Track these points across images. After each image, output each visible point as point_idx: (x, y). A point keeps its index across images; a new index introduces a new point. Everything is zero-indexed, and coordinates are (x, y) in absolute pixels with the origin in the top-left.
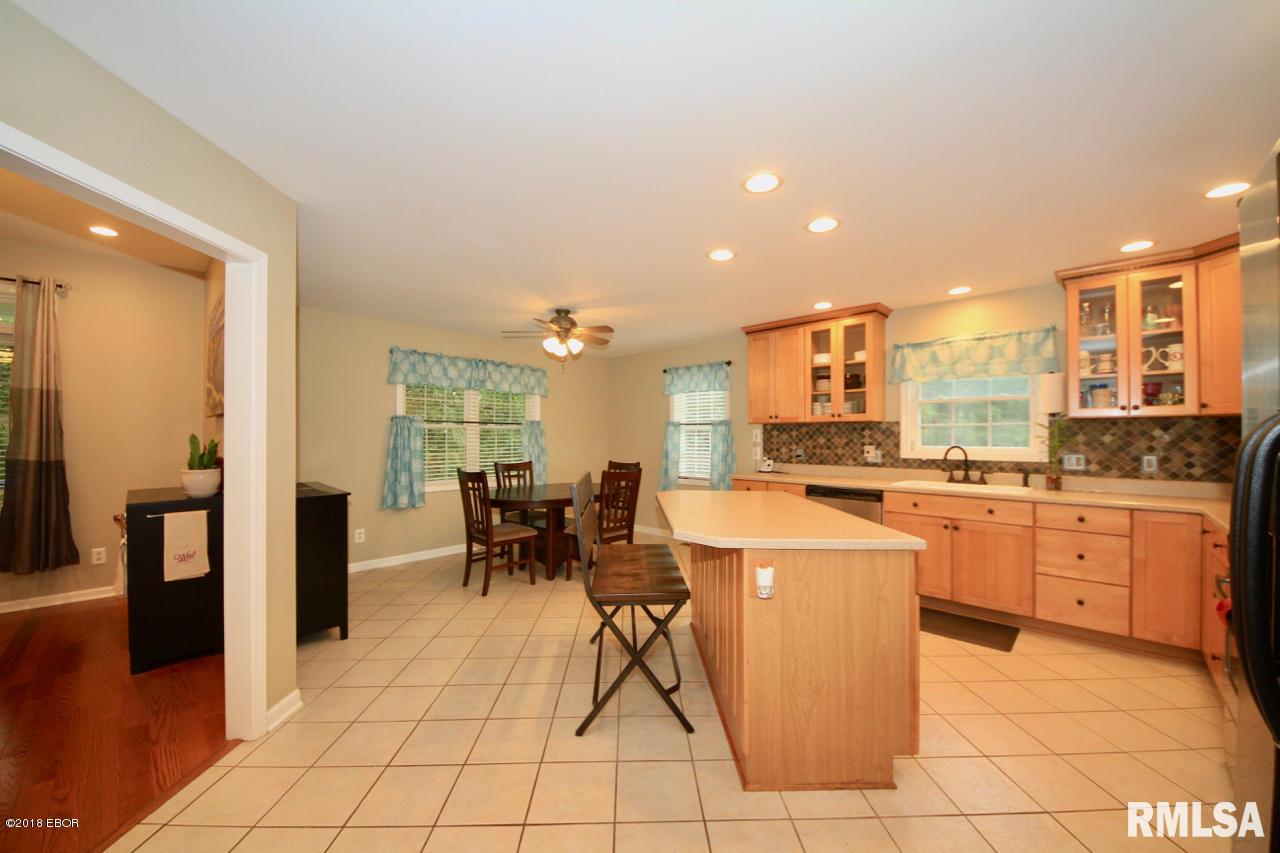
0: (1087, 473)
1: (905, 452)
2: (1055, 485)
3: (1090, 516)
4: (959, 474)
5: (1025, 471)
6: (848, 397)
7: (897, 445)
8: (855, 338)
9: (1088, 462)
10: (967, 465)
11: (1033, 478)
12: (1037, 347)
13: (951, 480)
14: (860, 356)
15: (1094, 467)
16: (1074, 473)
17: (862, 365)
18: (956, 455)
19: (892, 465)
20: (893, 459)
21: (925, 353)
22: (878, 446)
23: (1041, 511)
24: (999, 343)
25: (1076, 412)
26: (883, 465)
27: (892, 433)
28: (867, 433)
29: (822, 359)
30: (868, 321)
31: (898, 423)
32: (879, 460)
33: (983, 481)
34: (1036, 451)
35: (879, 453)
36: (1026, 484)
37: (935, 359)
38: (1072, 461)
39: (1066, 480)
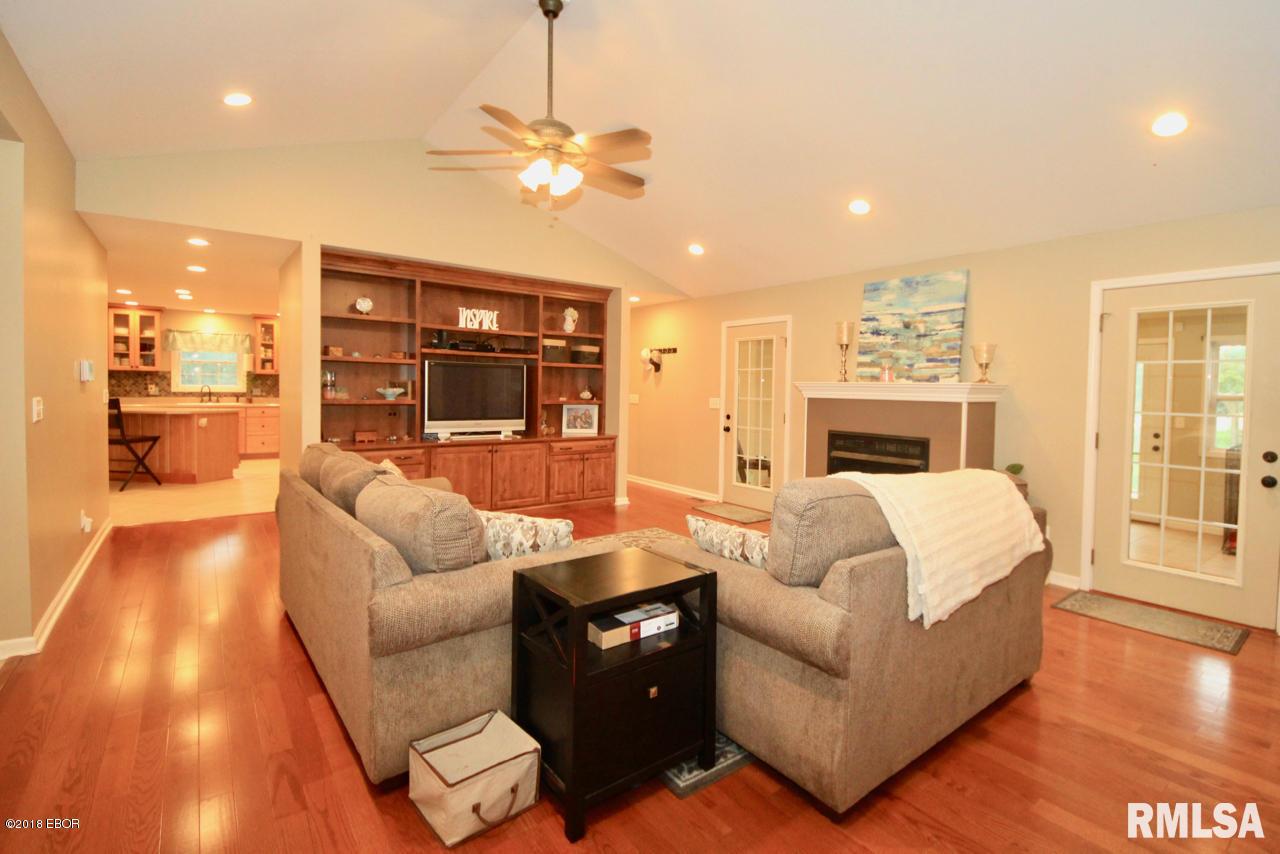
0: (261, 396)
1: (174, 389)
2: (250, 401)
3: (266, 411)
4: (206, 398)
5: (237, 396)
6: (142, 356)
7: (169, 385)
8: (146, 322)
9: (262, 391)
10: (210, 394)
11: (241, 399)
12: (243, 342)
13: (202, 401)
14: (148, 334)
15: (264, 394)
16: (257, 396)
17: (152, 339)
18: (206, 390)
19: (166, 396)
20: (166, 392)
21: (188, 336)
22: (157, 385)
23: (249, 411)
24: (225, 337)
25: (259, 371)
26: (160, 396)
27: (165, 378)
28: (148, 377)
29: (122, 331)
30: (157, 315)
31: (170, 373)
32: (157, 393)
33: (218, 401)
34: (241, 386)
35: (157, 389)
36: (238, 401)
37: (192, 341)
38: (257, 391)
39: (254, 399)
